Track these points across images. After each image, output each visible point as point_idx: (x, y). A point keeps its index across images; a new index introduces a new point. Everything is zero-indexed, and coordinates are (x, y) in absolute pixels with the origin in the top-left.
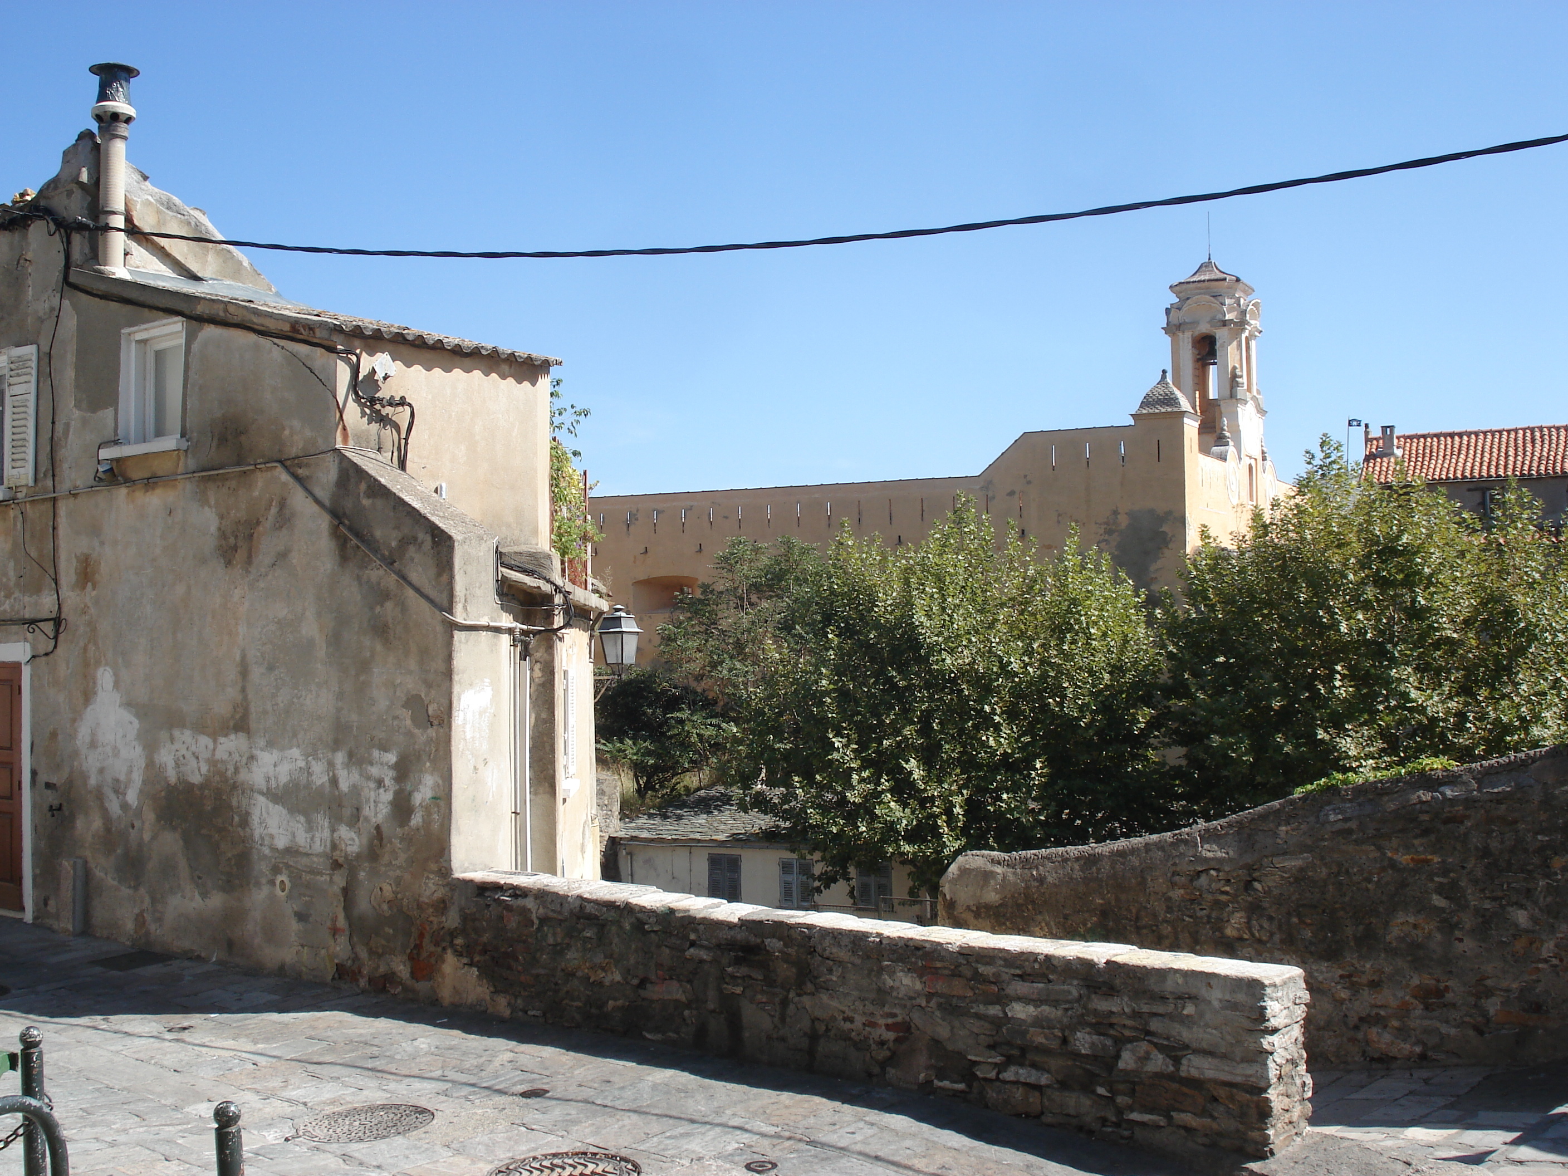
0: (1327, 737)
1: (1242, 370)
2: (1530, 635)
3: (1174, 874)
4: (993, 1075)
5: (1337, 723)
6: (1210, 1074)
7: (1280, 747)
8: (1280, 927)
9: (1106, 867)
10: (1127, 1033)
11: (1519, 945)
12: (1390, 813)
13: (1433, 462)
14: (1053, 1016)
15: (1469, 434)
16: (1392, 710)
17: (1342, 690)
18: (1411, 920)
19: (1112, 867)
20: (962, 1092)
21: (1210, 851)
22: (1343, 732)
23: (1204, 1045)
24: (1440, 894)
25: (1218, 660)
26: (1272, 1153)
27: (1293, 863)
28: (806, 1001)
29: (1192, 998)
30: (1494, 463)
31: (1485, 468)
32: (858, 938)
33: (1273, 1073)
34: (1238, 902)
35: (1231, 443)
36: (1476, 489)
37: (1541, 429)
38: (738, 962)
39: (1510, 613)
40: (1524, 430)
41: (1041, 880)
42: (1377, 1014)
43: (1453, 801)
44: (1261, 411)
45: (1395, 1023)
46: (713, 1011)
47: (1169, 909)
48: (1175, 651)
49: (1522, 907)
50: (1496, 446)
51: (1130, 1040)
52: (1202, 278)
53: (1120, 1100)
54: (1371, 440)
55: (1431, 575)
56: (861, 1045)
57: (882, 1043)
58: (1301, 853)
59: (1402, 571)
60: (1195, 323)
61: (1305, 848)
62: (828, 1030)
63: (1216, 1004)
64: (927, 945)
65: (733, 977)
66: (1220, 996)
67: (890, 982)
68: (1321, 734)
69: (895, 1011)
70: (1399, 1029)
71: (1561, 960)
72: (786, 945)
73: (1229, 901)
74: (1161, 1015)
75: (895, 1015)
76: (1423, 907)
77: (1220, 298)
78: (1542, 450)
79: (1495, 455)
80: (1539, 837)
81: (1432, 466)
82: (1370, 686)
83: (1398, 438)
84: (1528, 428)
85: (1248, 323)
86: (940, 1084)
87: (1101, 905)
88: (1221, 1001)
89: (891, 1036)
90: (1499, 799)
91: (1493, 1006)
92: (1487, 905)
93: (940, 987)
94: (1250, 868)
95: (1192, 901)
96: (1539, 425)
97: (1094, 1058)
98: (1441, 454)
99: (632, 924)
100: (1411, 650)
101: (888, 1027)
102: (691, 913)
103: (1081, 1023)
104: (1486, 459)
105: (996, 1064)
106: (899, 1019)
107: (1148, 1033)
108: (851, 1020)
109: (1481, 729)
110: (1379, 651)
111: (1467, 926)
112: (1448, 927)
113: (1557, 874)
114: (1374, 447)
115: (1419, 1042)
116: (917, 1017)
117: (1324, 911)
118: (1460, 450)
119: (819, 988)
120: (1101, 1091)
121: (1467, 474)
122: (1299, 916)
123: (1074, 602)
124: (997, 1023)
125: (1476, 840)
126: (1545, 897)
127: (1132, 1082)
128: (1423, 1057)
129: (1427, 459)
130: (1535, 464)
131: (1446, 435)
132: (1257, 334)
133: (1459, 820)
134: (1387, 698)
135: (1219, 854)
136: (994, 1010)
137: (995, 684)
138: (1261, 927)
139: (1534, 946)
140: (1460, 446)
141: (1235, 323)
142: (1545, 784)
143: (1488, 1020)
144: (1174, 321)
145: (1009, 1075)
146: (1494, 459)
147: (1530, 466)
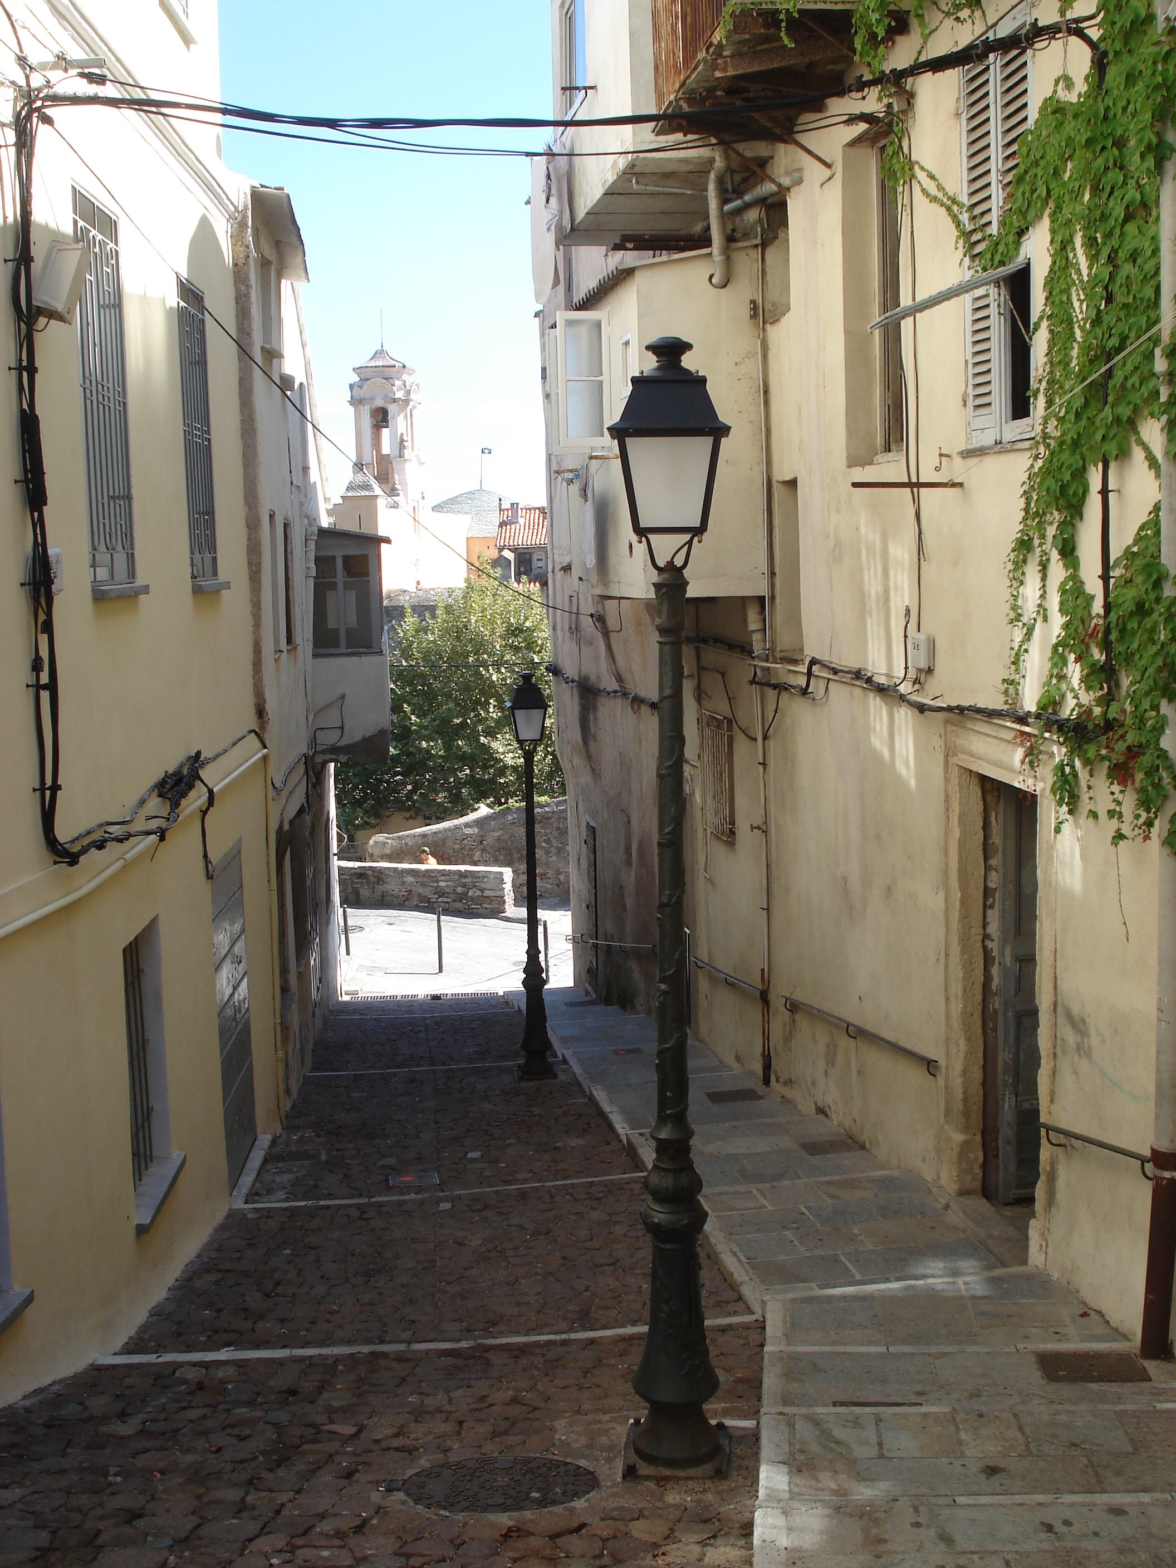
0: (486, 741)
1: (407, 437)
3: (455, 840)
4: (435, 900)
6: (491, 895)
8: (492, 857)
14: (451, 885)
17: (494, 713)
20: (428, 905)
21: (468, 831)
23: (490, 888)
24: (544, 842)
26: (506, 911)
27: (496, 834)
28: (380, 887)
29: (486, 877)
33: (506, 893)
34: (478, 850)
35: (401, 493)
38: (358, 879)
42: (520, 885)
47: (454, 852)
51: (471, 888)
52: (378, 363)
53: (469, 903)
54: (503, 510)
56: (397, 897)
57: (404, 896)
58: (499, 831)
60: (373, 399)
62: (387, 892)
63: (491, 878)
65: (357, 883)
66: (493, 876)
67: (406, 880)
68: (483, 740)
72: (373, 873)
73: (475, 848)
74: (479, 882)
75: (407, 888)
77: (391, 381)
83: (521, 510)
85: (412, 400)
90: (562, 811)
91: (562, 877)
95: (462, 849)
97: (462, 894)
101: (405, 891)
105: (437, 898)
107: (476, 886)
108: (394, 890)
111: (553, 853)
112: (547, 853)
114: (505, 516)
115: (539, 891)
116: (414, 888)
117: (507, 850)
119: (384, 883)
120: (464, 901)
122: (499, 852)
124: (436, 888)
127: (472, 899)
128: (540, 895)
129: (541, 527)
132: (417, 406)
133: (551, 818)
135: (471, 831)
136: (435, 884)
138: (486, 857)
141: (402, 400)
144: (357, 396)
145: (441, 900)
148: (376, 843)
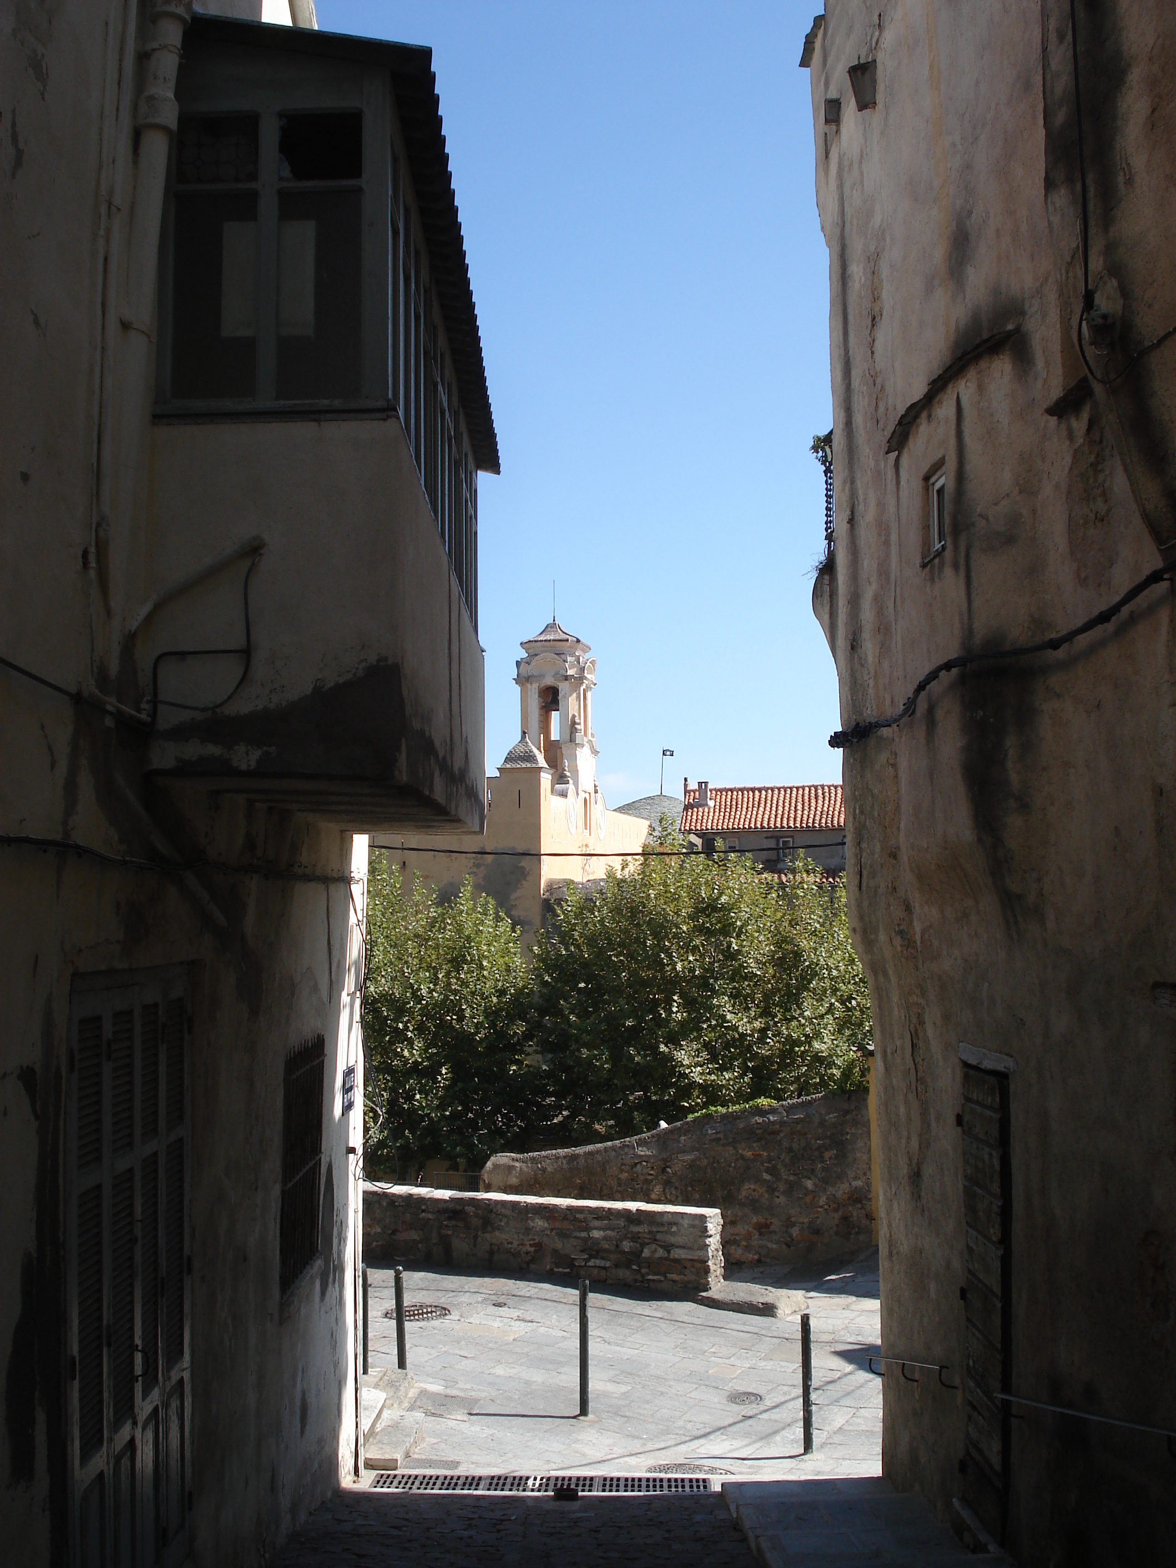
0: (667, 1050)
1: (580, 719)
2: (813, 973)
3: (622, 1164)
4: (583, 1264)
5: (674, 1040)
6: (683, 1256)
7: (631, 1058)
8: (681, 1193)
9: (582, 1161)
10: (646, 1241)
11: (808, 1199)
12: (741, 1129)
13: (738, 813)
14: (612, 1235)
15: (766, 789)
16: (713, 1028)
17: (678, 1014)
18: (752, 1187)
19: (586, 1162)
20: (569, 1273)
21: (642, 1151)
22: (679, 1046)
23: (681, 1244)
24: (767, 1173)
25: (580, 985)
26: (710, 1288)
27: (688, 1157)
28: (487, 1236)
29: (676, 1224)
30: (786, 816)
31: (779, 820)
32: (515, 1204)
33: (710, 1254)
34: (658, 1180)
35: (571, 782)
36: (772, 837)
37: (823, 787)
38: (449, 1218)
39: (797, 955)
40: (810, 787)
41: (544, 1170)
42: (735, 1239)
43: (774, 1123)
44: (595, 752)
45: (744, 1243)
46: (435, 1244)
47: (619, 1185)
48: (550, 980)
49: (810, 1178)
50: (787, 801)
51: (648, 1244)
52: (548, 637)
53: (643, 1270)
54: (690, 792)
55: (741, 927)
56: (517, 1254)
57: (527, 1253)
58: (693, 1151)
59: (720, 922)
60: (542, 676)
61: (694, 1149)
62: (498, 1248)
63: (686, 1226)
64: (551, 1206)
65: (447, 1226)
66: (687, 1222)
67: (532, 1224)
68: (663, 1048)
69: (535, 1238)
70: (746, 1246)
71: (829, 1206)
72: (476, 1209)
73: (653, 1179)
74: (662, 1232)
75: (535, 1239)
76: (758, 1180)
77: (563, 656)
78: (823, 805)
79: (787, 808)
80: (818, 1142)
81: (738, 816)
82: (698, 1011)
83: (711, 791)
84: (813, 786)
85: (586, 678)
86: (557, 1270)
87: (580, 1183)
88: (688, 1224)
89: (532, 1249)
90: (798, 1121)
91: (795, 1232)
92: (792, 1178)
93: (558, 1225)
94: (665, 1160)
95: (632, 1180)
96: (821, 783)
97: (631, 1253)
98: (745, 806)
99: (387, 1203)
100: (728, 984)
101: (531, 1245)
102: (422, 1196)
103: (625, 1237)
104: (780, 812)
105: (584, 1259)
106: (537, 1241)
107: (656, 1240)
108: (511, 1243)
109: (778, 1042)
110: (704, 983)
111: (781, 1190)
112: (772, 1190)
113: (827, 1161)
114: (692, 797)
115: (757, 1253)
116: (545, 1240)
117: (705, 1184)
118: (759, 803)
119: (495, 1229)
120: (634, 1267)
121: (765, 825)
122: (692, 1186)
123: (468, 939)
124: (586, 1240)
125: (785, 1144)
126: (821, 1174)
127: (649, 1263)
128: (759, 1261)
129: (734, 810)
130: (818, 818)
131: (748, 790)
132: (592, 686)
133: (777, 1133)
134: (708, 1020)
135: (647, 1153)
136: (584, 1234)
137: (408, 1006)
138: (671, 1193)
139: (816, 1199)
140: (759, 799)
141: (575, 678)
142: (821, 1114)
143: (793, 1240)
144: (524, 673)
145: (591, 1263)
146: (786, 812)
147: (814, 820)
148: (496, 1166)
